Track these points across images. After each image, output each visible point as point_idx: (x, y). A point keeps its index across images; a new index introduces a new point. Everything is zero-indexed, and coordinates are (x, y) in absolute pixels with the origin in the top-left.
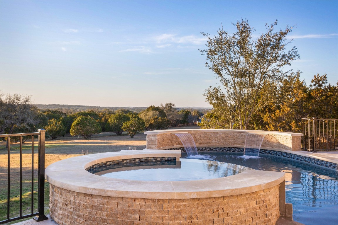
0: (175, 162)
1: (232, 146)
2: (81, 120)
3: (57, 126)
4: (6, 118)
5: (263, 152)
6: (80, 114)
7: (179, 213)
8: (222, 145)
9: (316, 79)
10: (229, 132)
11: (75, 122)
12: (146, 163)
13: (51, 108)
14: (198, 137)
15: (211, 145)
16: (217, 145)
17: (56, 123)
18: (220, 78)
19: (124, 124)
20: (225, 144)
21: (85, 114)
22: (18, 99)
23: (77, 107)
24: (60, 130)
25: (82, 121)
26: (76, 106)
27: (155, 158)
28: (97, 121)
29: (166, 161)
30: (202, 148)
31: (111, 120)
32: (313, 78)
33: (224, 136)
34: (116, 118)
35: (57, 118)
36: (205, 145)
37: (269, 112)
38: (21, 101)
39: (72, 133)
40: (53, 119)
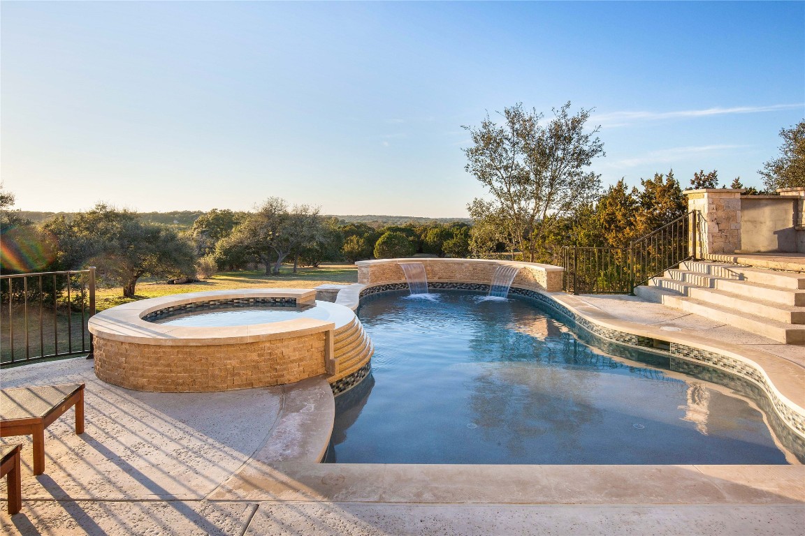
0: (295, 304)
1: (481, 282)
2: (387, 238)
3: (359, 246)
4: (292, 235)
5: (520, 291)
6: (389, 229)
7: (158, 359)
8: (469, 281)
9: (697, 178)
10: (478, 263)
11: (380, 241)
12: (262, 303)
13: (364, 220)
14: (436, 269)
15: (454, 280)
16: (463, 281)
17: (358, 242)
18: (489, 187)
19: (445, 243)
20: (473, 279)
21: (397, 229)
22: (305, 210)
23: (398, 219)
24: (363, 250)
25: (389, 238)
26: (396, 217)
27: (274, 299)
28: (411, 238)
29: (286, 302)
30: (443, 284)
31: (430, 237)
32: (693, 178)
33: (471, 269)
34: (437, 235)
35: (360, 235)
36: (446, 281)
37: (617, 231)
38: (310, 212)
39: (376, 253)
40: (355, 236)
